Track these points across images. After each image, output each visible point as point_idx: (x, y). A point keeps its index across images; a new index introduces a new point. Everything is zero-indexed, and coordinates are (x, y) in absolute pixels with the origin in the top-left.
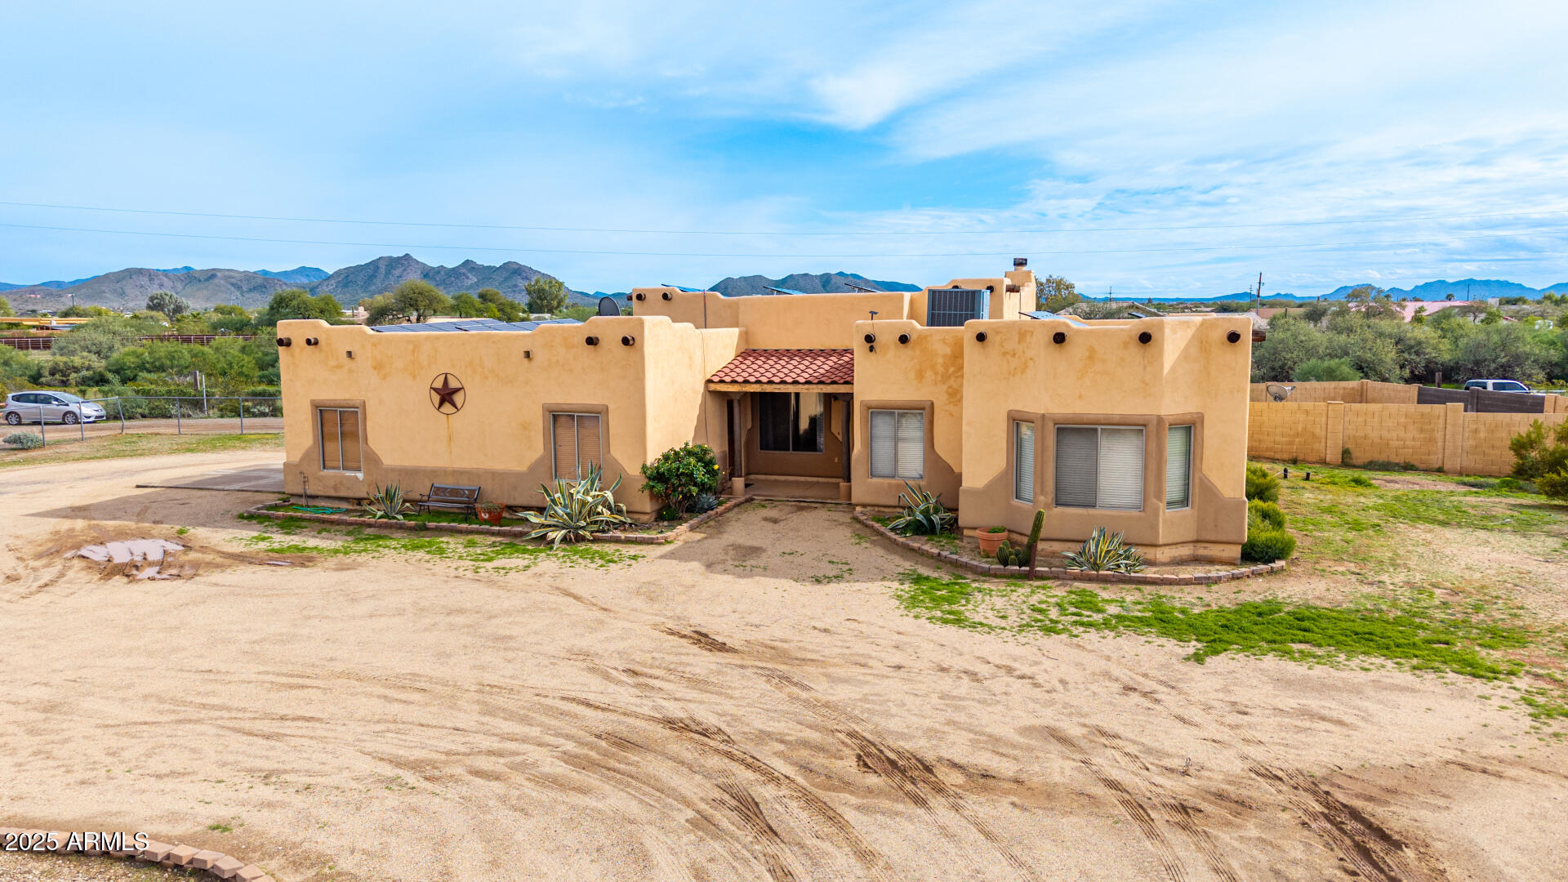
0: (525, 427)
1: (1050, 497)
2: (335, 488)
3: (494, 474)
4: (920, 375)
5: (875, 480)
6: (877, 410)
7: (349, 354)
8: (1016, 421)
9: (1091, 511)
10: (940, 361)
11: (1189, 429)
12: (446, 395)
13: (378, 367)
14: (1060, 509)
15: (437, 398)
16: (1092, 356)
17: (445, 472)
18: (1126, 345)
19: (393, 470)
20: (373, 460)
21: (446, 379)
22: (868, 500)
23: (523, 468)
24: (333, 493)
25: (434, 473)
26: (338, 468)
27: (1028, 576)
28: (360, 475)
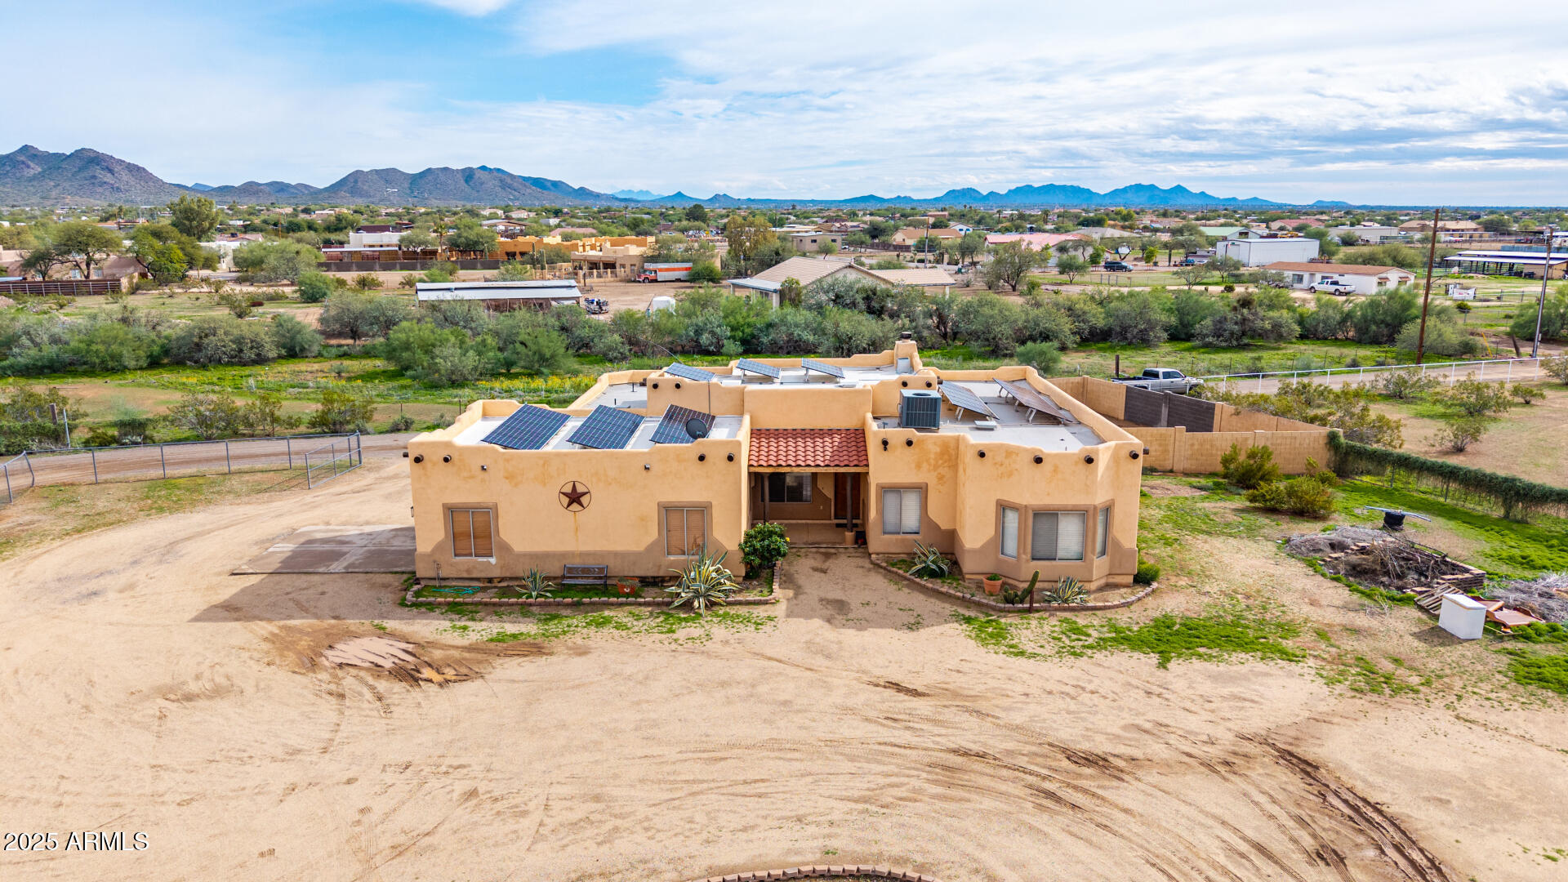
0: (643, 519)
1: (1029, 556)
2: (468, 571)
3: (616, 554)
4: (919, 466)
5: (886, 536)
6: (885, 489)
7: (483, 468)
8: (1003, 507)
9: (1054, 563)
10: (932, 456)
11: (1108, 510)
12: (575, 498)
13: (510, 477)
14: (1035, 562)
15: (566, 500)
16: (1056, 470)
17: (572, 554)
18: (1076, 463)
19: (525, 555)
20: (505, 548)
21: (574, 486)
22: (882, 550)
23: (641, 548)
24: (465, 575)
25: (563, 555)
26: (471, 555)
27: (1030, 610)
28: (493, 560)
